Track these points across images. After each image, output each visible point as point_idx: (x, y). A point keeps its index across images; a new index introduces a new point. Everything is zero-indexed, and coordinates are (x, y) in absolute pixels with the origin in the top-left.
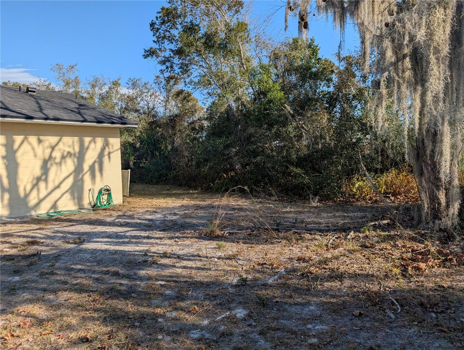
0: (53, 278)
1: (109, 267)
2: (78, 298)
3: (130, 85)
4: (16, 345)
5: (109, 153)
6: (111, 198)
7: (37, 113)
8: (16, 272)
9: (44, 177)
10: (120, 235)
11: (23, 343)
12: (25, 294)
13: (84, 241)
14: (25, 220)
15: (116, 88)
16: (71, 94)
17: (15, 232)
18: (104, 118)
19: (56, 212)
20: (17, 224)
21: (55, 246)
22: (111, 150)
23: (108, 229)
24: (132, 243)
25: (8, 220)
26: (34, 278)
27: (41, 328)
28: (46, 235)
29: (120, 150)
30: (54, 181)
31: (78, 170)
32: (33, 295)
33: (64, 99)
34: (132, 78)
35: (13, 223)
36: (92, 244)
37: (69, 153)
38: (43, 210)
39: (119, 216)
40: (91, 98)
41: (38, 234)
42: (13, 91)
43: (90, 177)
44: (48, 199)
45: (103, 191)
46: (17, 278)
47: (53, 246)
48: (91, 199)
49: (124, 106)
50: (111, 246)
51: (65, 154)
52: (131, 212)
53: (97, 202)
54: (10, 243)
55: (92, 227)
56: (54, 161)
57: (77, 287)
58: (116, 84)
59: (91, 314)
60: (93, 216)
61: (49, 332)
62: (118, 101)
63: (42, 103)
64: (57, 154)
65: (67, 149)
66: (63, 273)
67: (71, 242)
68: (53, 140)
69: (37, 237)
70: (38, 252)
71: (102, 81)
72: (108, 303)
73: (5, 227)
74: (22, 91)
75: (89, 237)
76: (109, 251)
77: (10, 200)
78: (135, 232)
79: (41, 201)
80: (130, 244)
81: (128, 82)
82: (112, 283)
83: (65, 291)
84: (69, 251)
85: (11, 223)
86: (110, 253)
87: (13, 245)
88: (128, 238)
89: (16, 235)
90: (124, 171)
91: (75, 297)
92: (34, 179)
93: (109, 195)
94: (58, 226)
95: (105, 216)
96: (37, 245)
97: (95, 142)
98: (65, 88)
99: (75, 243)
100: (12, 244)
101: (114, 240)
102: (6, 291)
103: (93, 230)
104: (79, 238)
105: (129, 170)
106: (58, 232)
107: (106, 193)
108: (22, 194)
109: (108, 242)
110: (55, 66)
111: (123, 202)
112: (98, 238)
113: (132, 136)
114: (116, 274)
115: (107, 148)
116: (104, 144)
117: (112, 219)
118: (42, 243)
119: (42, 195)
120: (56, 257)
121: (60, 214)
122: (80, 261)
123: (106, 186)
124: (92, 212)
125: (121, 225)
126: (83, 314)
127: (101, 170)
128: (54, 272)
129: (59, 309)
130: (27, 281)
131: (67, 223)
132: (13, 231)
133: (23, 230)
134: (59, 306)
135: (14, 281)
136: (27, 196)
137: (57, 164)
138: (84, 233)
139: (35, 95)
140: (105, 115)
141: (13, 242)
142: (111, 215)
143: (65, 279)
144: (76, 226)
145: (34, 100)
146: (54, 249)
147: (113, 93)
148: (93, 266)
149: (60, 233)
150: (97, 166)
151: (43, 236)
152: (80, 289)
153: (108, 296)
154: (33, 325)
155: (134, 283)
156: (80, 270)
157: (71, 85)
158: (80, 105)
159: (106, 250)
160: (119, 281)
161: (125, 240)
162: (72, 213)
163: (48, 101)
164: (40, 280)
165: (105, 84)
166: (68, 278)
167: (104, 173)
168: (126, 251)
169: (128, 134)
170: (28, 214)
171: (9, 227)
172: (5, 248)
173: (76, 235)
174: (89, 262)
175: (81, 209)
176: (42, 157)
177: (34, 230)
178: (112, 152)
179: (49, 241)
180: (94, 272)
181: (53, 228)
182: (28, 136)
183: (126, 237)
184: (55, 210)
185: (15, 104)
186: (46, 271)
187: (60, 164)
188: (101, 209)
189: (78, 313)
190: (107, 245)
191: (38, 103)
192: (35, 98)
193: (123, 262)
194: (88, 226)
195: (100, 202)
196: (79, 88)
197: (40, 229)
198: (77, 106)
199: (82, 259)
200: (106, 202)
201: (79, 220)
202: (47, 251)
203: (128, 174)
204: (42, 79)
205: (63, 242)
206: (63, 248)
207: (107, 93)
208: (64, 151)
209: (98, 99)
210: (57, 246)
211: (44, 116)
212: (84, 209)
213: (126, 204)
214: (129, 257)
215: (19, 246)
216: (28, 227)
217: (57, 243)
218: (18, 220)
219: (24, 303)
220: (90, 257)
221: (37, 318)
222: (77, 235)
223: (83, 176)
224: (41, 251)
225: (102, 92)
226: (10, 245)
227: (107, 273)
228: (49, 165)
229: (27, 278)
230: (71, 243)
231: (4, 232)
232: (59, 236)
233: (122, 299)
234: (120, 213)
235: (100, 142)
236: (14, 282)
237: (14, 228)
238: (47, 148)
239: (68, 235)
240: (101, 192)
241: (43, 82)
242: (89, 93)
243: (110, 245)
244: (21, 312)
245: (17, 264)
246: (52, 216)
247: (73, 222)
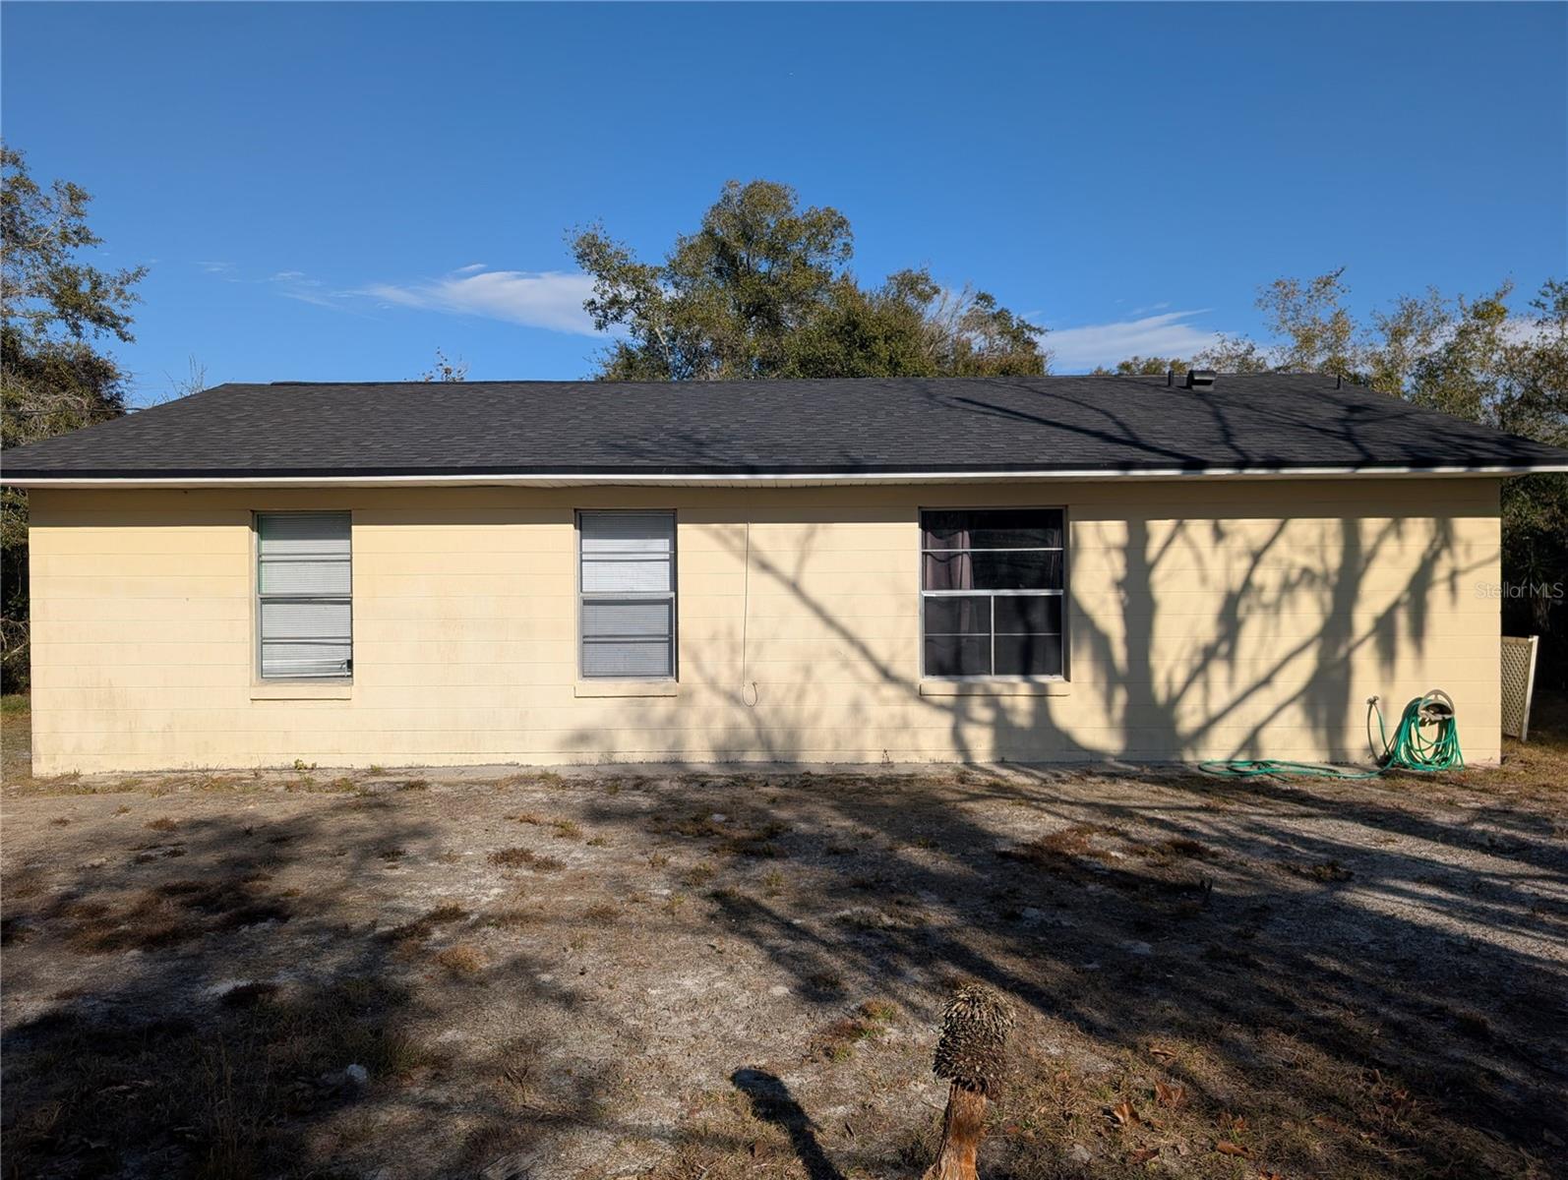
0: (1246, 976)
1: (1444, 996)
2: (1332, 1073)
3: (1551, 306)
4: (1142, 1150)
5: (1454, 574)
6: (1454, 741)
7: (1215, 447)
8: (1143, 928)
9: (1224, 649)
10: (1490, 885)
11: (1161, 1150)
12: (1167, 1003)
13: (1349, 877)
14: (1167, 774)
15: (1487, 330)
16: (1320, 376)
17: (1139, 807)
18: (1439, 445)
19: (1255, 763)
20: (1144, 782)
21: (1252, 875)
22: (1462, 563)
23: (1439, 852)
24: (1541, 926)
25: (1122, 766)
26: (1192, 961)
27: (1213, 1125)
28: (1226, 831)
29: (1498, 564)
30: (1253, 661)
31: (1336, 629)
32: (1186, 1010)
33: (1299, 393)
34: (1557, 282)
35: (1134, 778)
36: (1377, 895)
37: (1306, 571)
38: (1218, 750)
39: (1485, 810)
40: (1389, 375)
41: (1202, 823)
42: (1150, 390)
43: (1376, 655)
44: (1233, 718)
45: (1421, 712)
46: (1144, 947)
47: (1244, 874)
48: (1376, 735)
49: (1518, 392)
50: (1453, 920)
51: (1295, 574)
52: (1537, 805)
53: (1398, 746)
54: (1124, 835)
55: (1377, 833)
56: (1259, 599)
57: (1325, 1031)
58: (1488, 312)
59: (1376, 1143)
60: (1380, 795)
61: (1238, 1150)
62: (1492, 377)
63: (1232, 415)
64: (1267, 576)
65: (1302, 560)
66: (1280, 972)
67: (1303, 871)
68: (1256, 529)
69: (1200, 833)
70: (1202, 883)
71: (1431, 312)
72: (1440, 1128)
73: (1114, 787)
74: (1176, 383)
75: (1371, 868)
76: (1443, 935)
77: (1129, 708)
78: (1556, 886)
79: (1212, 722)
80: (1534, 929)
81: (1538, 297)
82: (1456, 1061)
83: (1289, 1032)
84: (1296, 899)
85: (1129, 777)
86: (1449, 943)
87: (1135, 846)
88: (1523, 904)
89: (1142, 817)
90: (1512, 640)
91: (1319, 1067)
92: (1195, 652)
93: (1447, 726)
94: (1263, 811)
95: (1429, 801)
96: (1200, 859)
97: (1399, 535)
98: (1297, 356)
99: (1318, 879)
100: (1130, 840)
101: (1467, 900)
102: (1117, 975)
103: (1383, 847)
104: (1333, 866)
105: (1535, 639)
106: (1261, 829)
107: (1434, 718)
108: (1161, 694)
109: (1439, 900)
110: (1270, 288)
111: (1503, 760)
112: (1403, 878)
113: (1550, 504)
114: (1473, 1030)
115: (1445, 554)
116: (1433, 541)
117: (1458, 818)
118: (1215, 855)
119: (1217, 705)
120: (1256, 910)
121: (1268, 770)
122: (1336, 944)
123: (1437, 692)
124: (1376, 780)
125: (1492, 847)
126: (1346, 1132)
127: (1418, 632)
128: (1252, 957)
129: (1267, 1085)
130: (1171, 966)
131: (1291, 805)
132: (1133, 803)
133: (1161, 805)
134: (1265, 1077)
135: (1136, 951)
136: (1174, 701)
137: (1265, 607)
138: (1349, 848)
139: (1209, 394)
140: (1442, 437)
141: (1134, 836)
142: (1451, 803)
143: (1285, 993)
144: (1322, 822)
145: (1209, 409)
146: (1249, 883)
147: (1474, 348)
148: (1383, 975)
149: (1267, 834)
150: (1402, 620)
151: (1216, 834)
152: (1338, 1044)
153: (1442, 1104)
154: (1190, 1106)
155: (1553, 1088)
156: (1335, 976)
157: (1318, 344)
158: (1353, 409)
159: (1431, 931)
160: (1486, 1063)
161: (1511, 909)
162: (1307, 774)
163: (1248, 407)
164: (1209, 973)
165: (1443, 320)
166: (1296, 991)
167: (1429, 644)
168: (1515, 954)
169: (1533, 499)
170: (1174, 758)
171: (1124, 788)
172: (1113, 848)
173: (1319, 851)
174: (1369, 958)
175: (1336, 764)
176: (1223, 586)
177: (1190, 809)
178: (1466, 571)
179: (1234, 852)
180: (1387, 999)
181: (1247, 813)
182: (1186, 521)
183: (1518, 899)
184: (1251, 755)
185: (1157, 427)
186: (1225, 948)
187: (1276, 608)
188: (1414, 776)
189: (1331, 1124)
190: (1436, 910)
191: (1219, 417)
192: (1210, 404)
193: (1503, 991)
194: (1364, 830)
195: (1409, 748)
196: (1344, 349)
197: (1207, 809)
198: (1342, 413)
199: (1343, 939)
200: (1432, 751)
201: (1331, 802)
202: (1228, 885)
203: (1529, 652)
204: (1227, 336)
205: (1278, 865)
206: (1279, 885)
207: (1450, 351)
208: (1291, 565)
209: (1413, 379)
210: (1258, 876)
211: (1235, 456)
212: (1347, 765)
213: (1514, 768)
214: (1532, 982)
215: (1150, 850)
216: (1173, 796)
217: (1259, 865)
218: (1147, 771)
219: (1163, 1027)
220: (1373, 942)
221: (1203, 1091)
222: (1324, 851)
223: (1350, 651)
224: (1213, 881)
225: (1428, 351)
226: (1126, 843)
227: (1439, 1014)
228: (1241, 611)
229: (1171, 953)
230: (1306, 877)
231: (1111, 802)
232: (1265, 844)
233: (1498, 1134)
234: (1490, 802)
235: (1418, 532)
236: (1138, 956)
237: (1136, 793)
238: (1240, 556)
239: (1295, 847)
240: (1416, 714)
241: (1229, 345)
242: (1380, 362)
243: (1450, 914)
244: (1156, 1053)
245: (1145, 904)
246: (1243, 774)
247: (1312, 806)
